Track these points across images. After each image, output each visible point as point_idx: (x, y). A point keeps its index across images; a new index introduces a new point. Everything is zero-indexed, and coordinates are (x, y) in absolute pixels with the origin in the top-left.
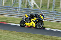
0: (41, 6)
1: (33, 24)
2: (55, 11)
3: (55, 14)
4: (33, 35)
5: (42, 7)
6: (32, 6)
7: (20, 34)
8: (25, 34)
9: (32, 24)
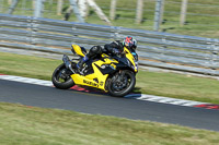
0: (113, 14)
1: (98, 78)
2: (164, 30)
3: (164, 41)
4: (84, 117)
5: (118, 16)
6: (83, 14)
7: (38, 115)
8: (56, 113)
9: (96, 80)
